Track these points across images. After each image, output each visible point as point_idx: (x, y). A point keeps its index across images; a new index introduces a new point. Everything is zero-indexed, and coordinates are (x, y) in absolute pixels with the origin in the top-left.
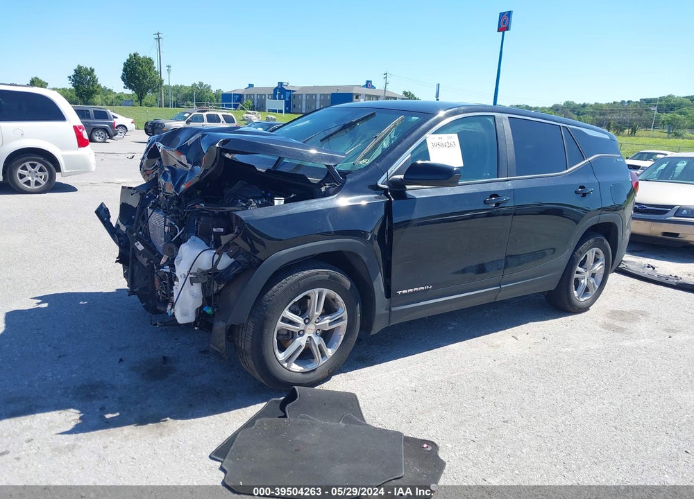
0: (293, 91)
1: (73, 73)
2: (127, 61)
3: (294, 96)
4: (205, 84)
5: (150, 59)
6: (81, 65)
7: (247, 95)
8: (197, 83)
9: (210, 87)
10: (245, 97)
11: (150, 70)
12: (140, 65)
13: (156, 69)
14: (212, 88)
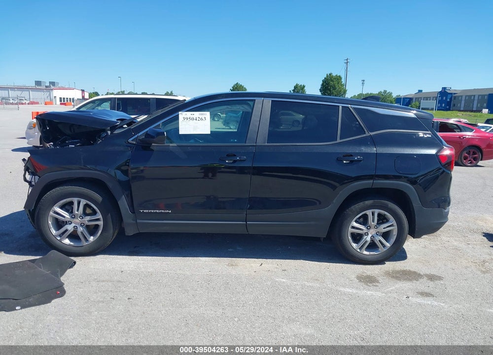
0: (454, 94)
1: (293, 89)
2: (325, 78)
3: (455, 97)
4: (388, 91)
5: (339, 76)
6: (298, 83)
7: (416, 98)
8: (383, 91)
9: (391, 93)
10: (414, 100)
11: (338, 83)
12: (332, 81)
13: (343, 83)
14: (393, 95)
